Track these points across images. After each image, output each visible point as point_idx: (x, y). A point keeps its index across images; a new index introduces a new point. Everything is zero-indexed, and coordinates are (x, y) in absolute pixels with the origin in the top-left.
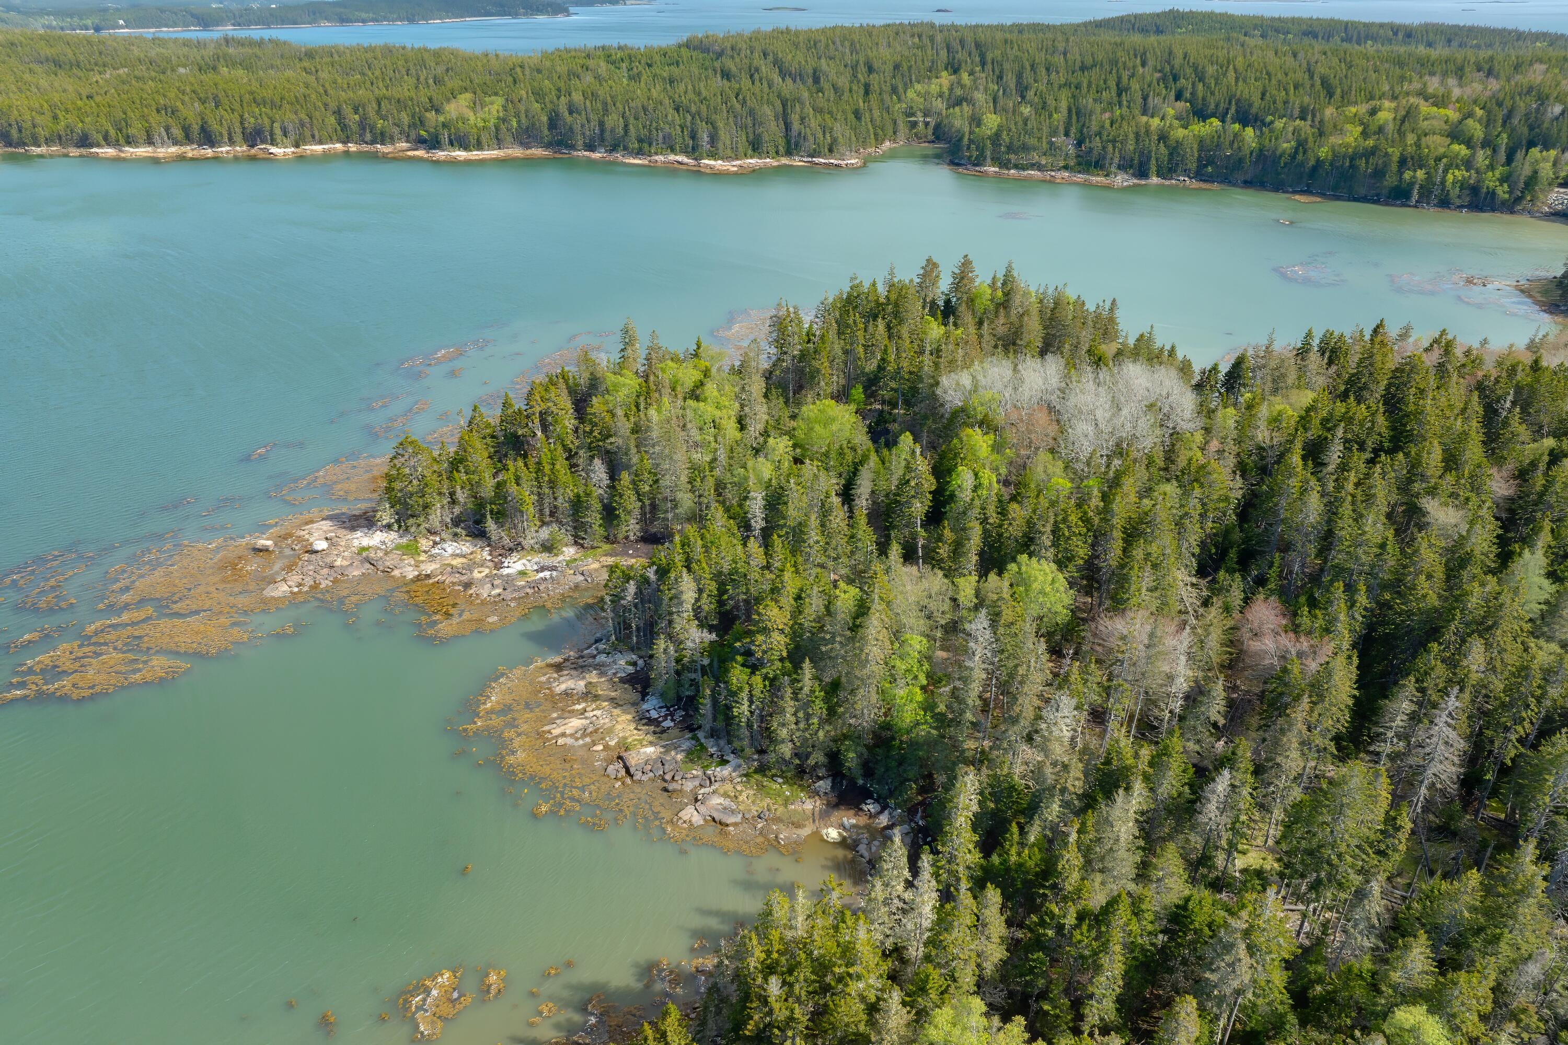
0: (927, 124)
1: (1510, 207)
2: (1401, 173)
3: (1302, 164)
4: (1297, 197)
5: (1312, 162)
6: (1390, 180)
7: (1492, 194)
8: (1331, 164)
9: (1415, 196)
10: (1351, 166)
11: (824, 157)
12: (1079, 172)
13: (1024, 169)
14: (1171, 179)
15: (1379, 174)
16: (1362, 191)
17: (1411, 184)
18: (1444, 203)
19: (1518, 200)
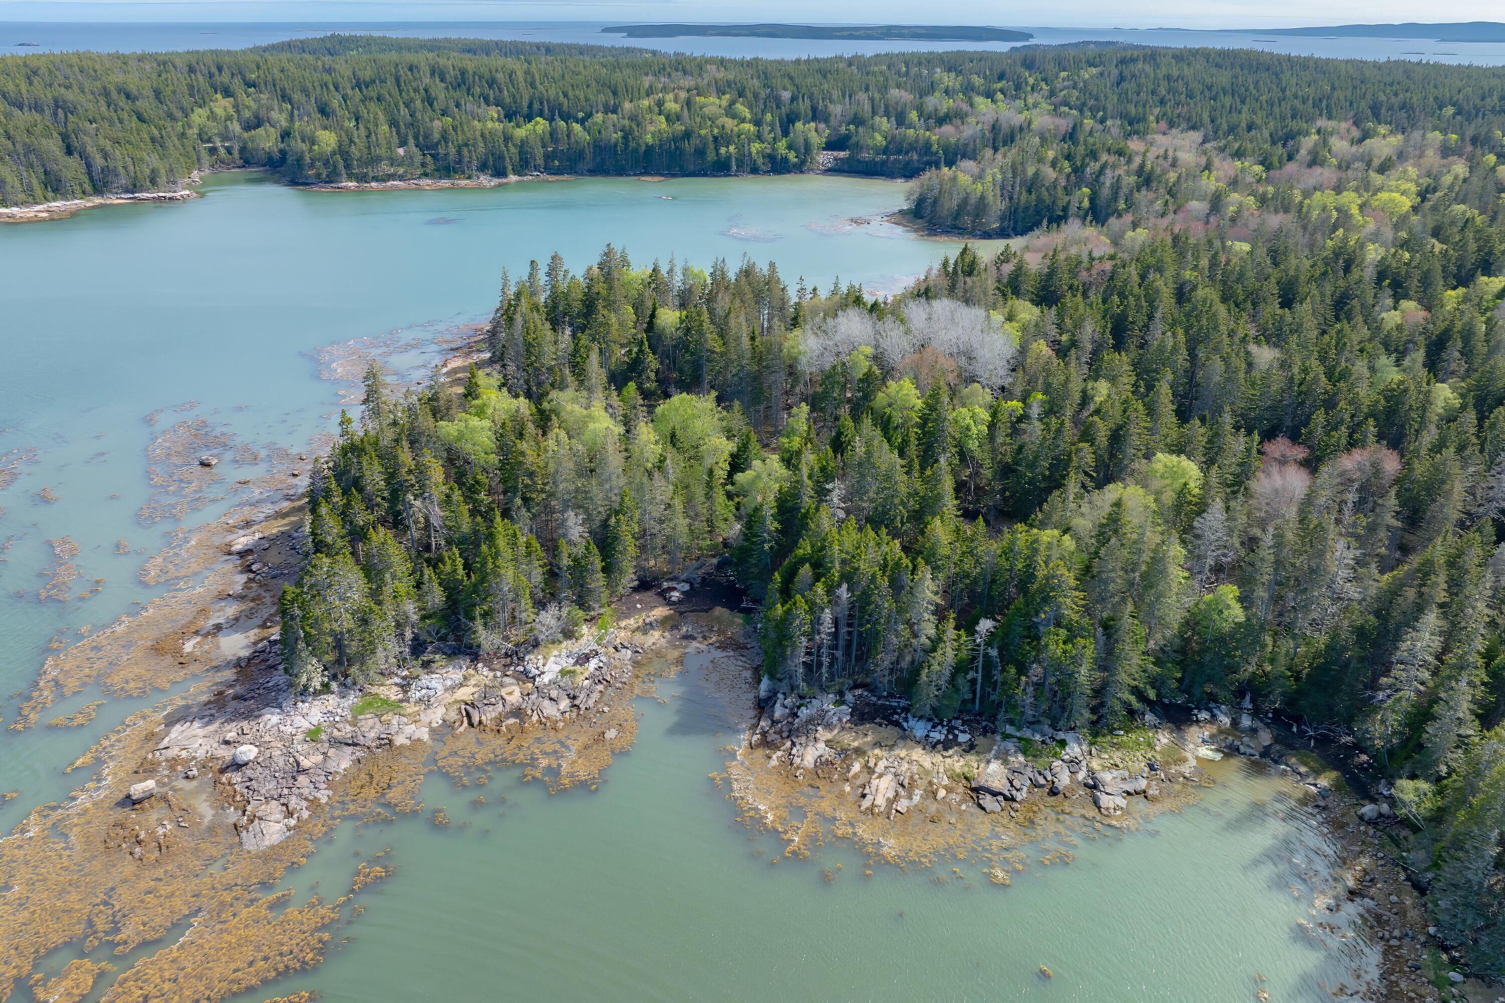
0: (229, 150)
1: (800, 168)
2: (717, 150)
3: (636, 150)
4: (643, 178)
5: (643, 148)
6: (711, 156)
7: (785, 160)
8: (660, 148)
9: (734, 168)
10: (677, 148)
11: (147, 190)
12: (440, 178)
13: (384, 181)
14: (526, 175)
15: (700, 152)
16: (691, 167)
17: (728, 158)
18: (755, 171)
19: (803, 162)
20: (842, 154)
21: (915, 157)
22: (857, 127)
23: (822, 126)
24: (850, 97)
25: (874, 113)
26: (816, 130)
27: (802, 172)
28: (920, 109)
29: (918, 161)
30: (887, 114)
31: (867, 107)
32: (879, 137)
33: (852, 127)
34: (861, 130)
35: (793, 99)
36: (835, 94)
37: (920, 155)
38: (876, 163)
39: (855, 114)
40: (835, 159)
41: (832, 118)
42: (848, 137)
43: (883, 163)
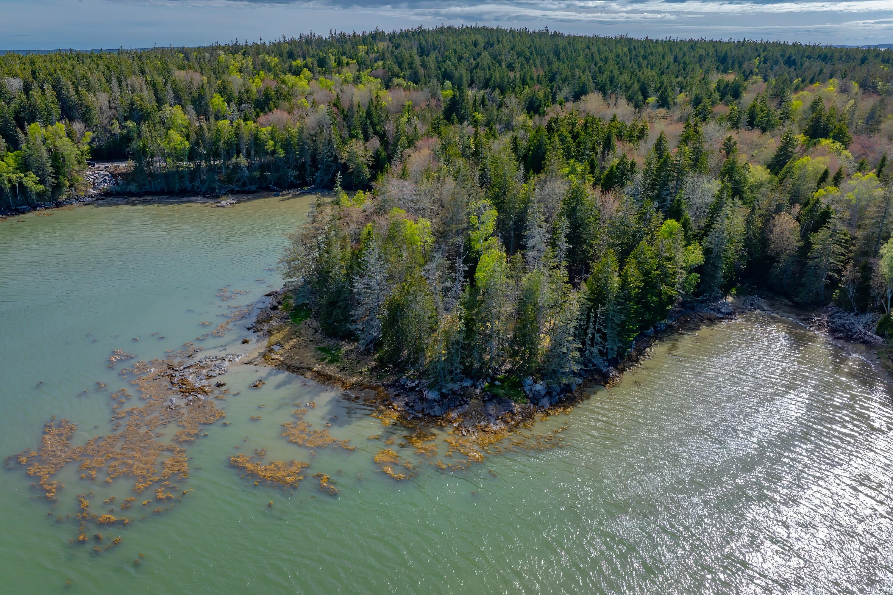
1: (51, 199)
19: (57, 188)
20: (123, 166)
21: (243, 161)
22: (139, 124)
23: (78, 126)
24: (119, 81)
25: (160, 101)
26: (69, 135)
27: (59, 205)
28: (223, 90)
29: (249, 167)
30: (178, 101)
31: (147, 93)
32: (176, 137)
33: (130, 124)
34: (144, 127)
35: (27, 89)
36: (95, 78)
37: (248, 156)
38: (181, 175)
39: (132, 104)
40: (113, 175)
41: (95, 112)
42: (127, 139)
43: (194, 173)
